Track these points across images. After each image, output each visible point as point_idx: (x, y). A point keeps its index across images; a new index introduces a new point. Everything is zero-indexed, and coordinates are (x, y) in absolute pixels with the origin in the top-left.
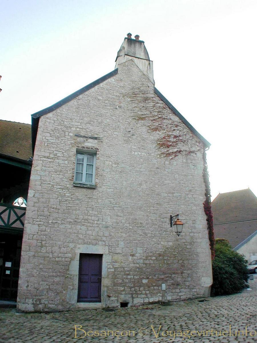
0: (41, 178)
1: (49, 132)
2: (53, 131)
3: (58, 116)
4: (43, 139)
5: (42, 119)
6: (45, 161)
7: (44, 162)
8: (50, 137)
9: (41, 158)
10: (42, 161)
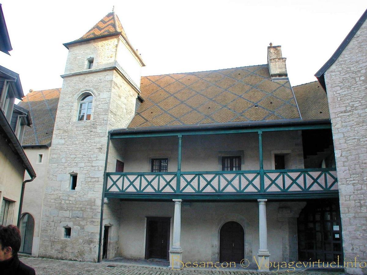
0: (344, 135)
1: (338, 85)
2: (342, 82)
3: (341, 64)
4: (334, 95)
5: (327, 75)
6: (343, 116)
7: (342, 118)
8: (341, 90)
9: (338, 115)
10: (340, 117)
